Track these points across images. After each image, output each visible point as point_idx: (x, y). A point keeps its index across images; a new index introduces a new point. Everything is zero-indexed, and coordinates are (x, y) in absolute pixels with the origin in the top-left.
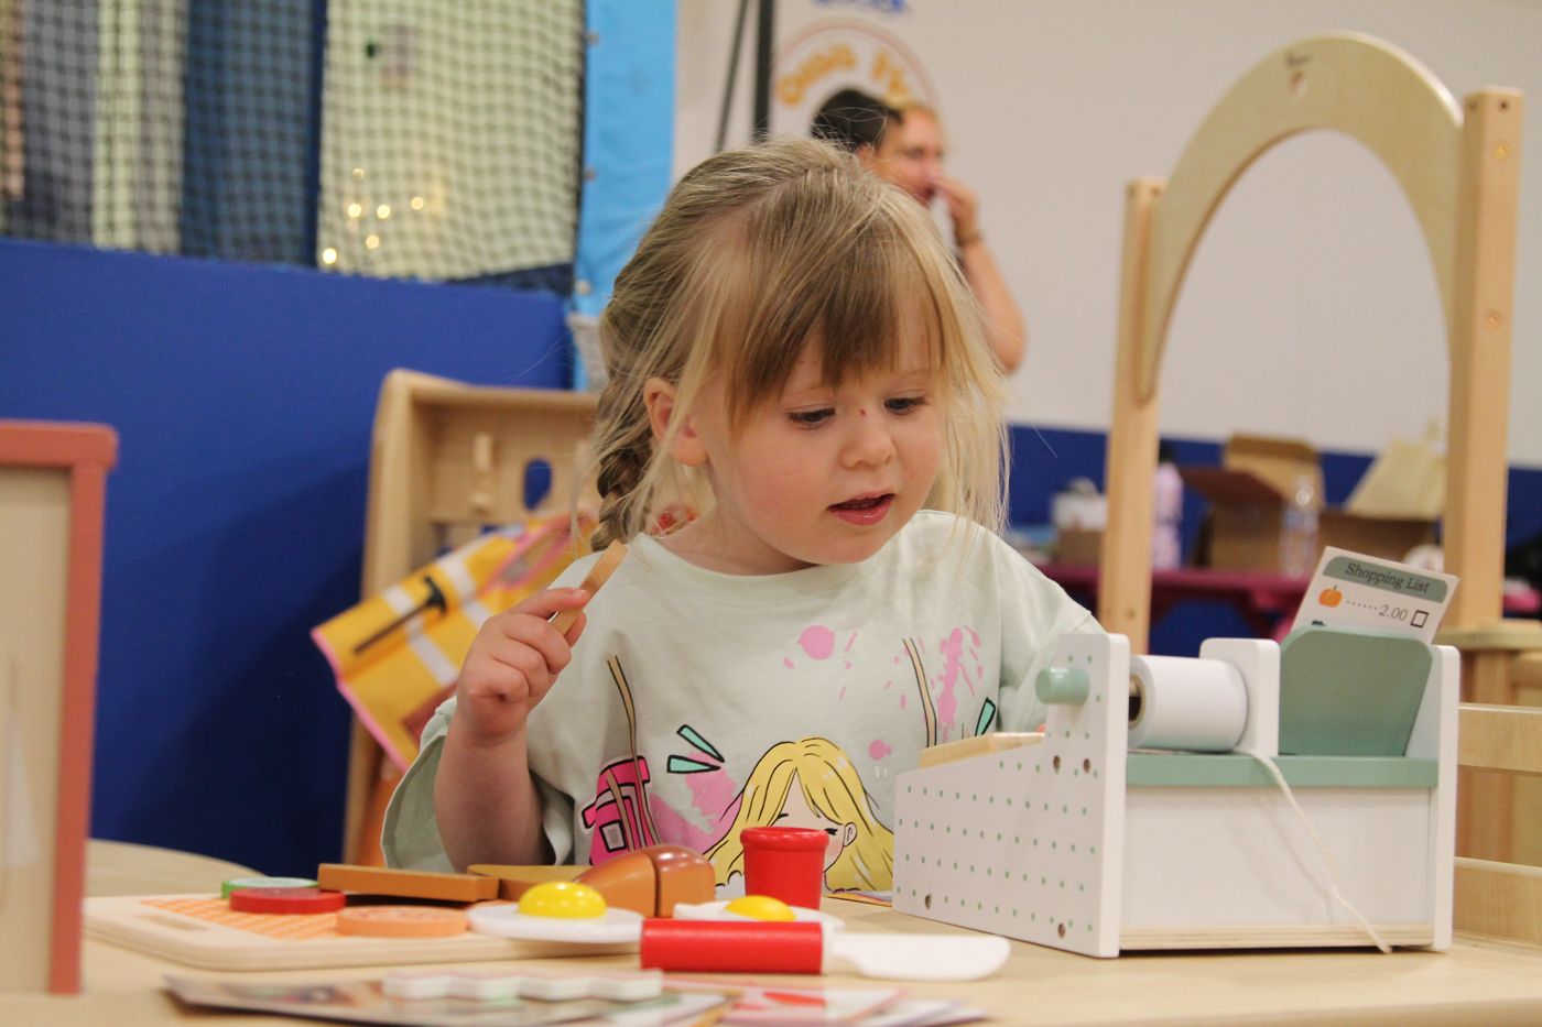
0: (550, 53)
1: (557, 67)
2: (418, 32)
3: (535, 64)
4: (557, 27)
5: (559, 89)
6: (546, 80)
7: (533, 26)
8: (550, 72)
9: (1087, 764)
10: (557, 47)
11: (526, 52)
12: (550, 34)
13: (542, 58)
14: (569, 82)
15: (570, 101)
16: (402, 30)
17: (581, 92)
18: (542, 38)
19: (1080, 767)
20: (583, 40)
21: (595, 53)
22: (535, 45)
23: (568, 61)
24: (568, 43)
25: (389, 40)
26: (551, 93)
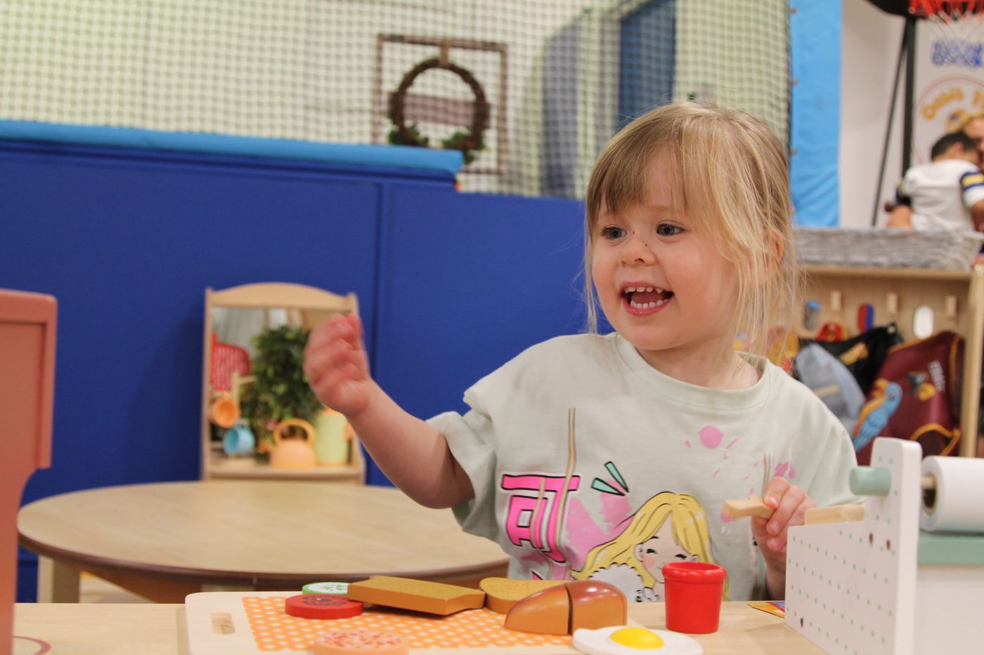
0: (773, 91)
1: (777, 98)
2: (714, 86)
3: (765, 97)
4: (777, 78)
5: (779, 109)
6: (771, 105)
7: (765, 78)
8: (774, 101)
9: (888, 544)
10: (777, 89)
11: (761, 91)
12: (774, 82)
13: (770, 94)
14: (783, 106)
15: (783, 115)
16: (705, 85)
17: (789, 110)
18: (770, 84)
19: (884, 545)
20: (790, 84)
21: (796, 90)
22: (765, 87)
23: (782, 95)
24: (783, 85)
25: (700, 90)
26: (774, 112)
